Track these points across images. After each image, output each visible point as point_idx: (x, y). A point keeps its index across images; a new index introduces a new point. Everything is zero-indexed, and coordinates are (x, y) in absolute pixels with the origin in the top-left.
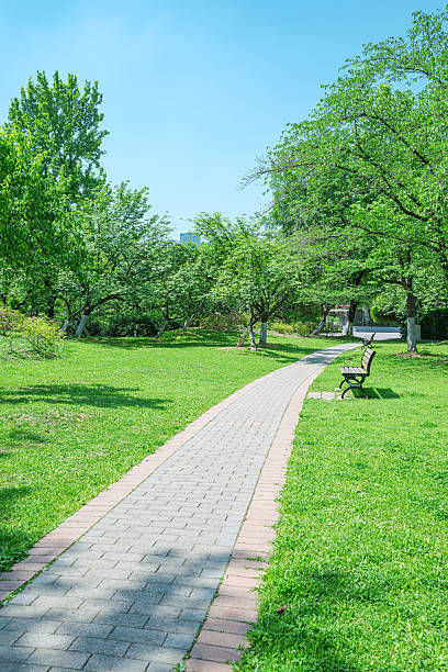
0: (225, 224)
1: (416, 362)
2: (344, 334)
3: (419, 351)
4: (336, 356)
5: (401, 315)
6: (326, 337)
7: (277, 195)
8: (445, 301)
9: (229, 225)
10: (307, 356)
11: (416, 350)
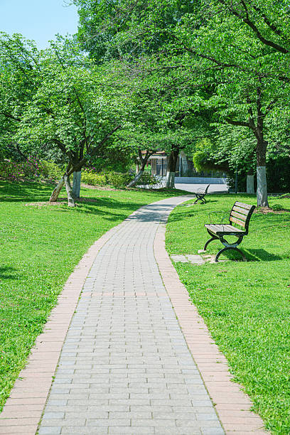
0: (28, 48)
1: (271, 218)
2: (164, 185)
3: (271, 205)
4: (169, 212)
5: (234, 164)
6: (145, 190)
7: (83, 15)
8: (287, 147)
9: (35, 49)
10: (135, 213)
11: (267, 204)
